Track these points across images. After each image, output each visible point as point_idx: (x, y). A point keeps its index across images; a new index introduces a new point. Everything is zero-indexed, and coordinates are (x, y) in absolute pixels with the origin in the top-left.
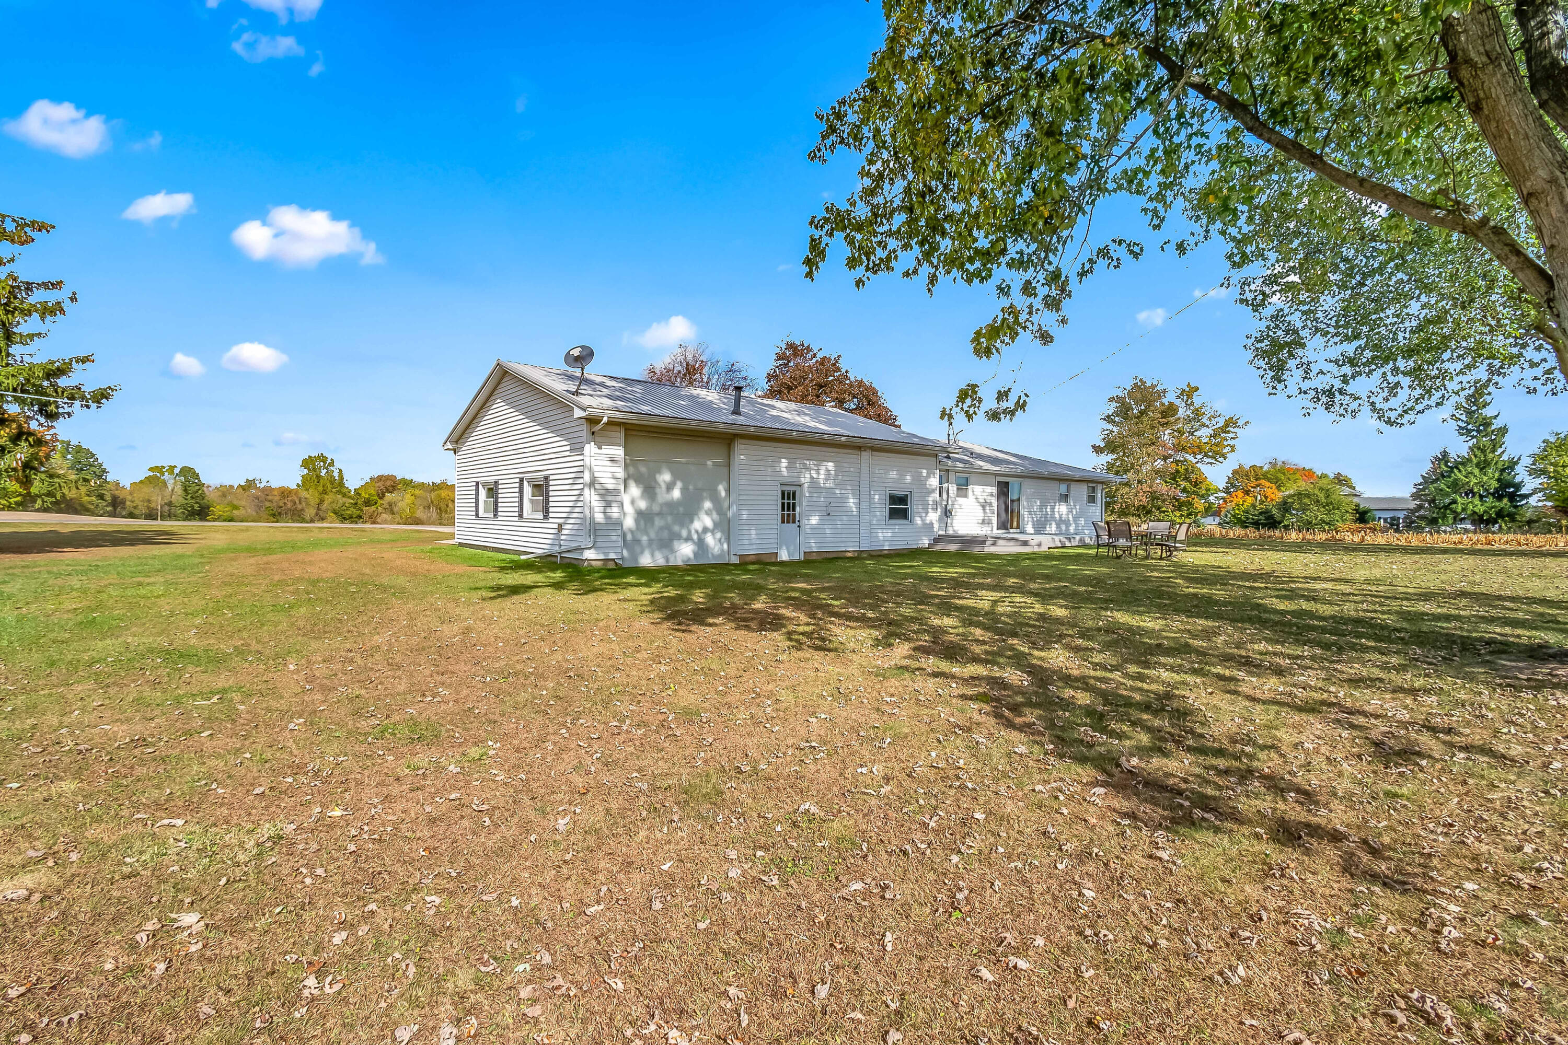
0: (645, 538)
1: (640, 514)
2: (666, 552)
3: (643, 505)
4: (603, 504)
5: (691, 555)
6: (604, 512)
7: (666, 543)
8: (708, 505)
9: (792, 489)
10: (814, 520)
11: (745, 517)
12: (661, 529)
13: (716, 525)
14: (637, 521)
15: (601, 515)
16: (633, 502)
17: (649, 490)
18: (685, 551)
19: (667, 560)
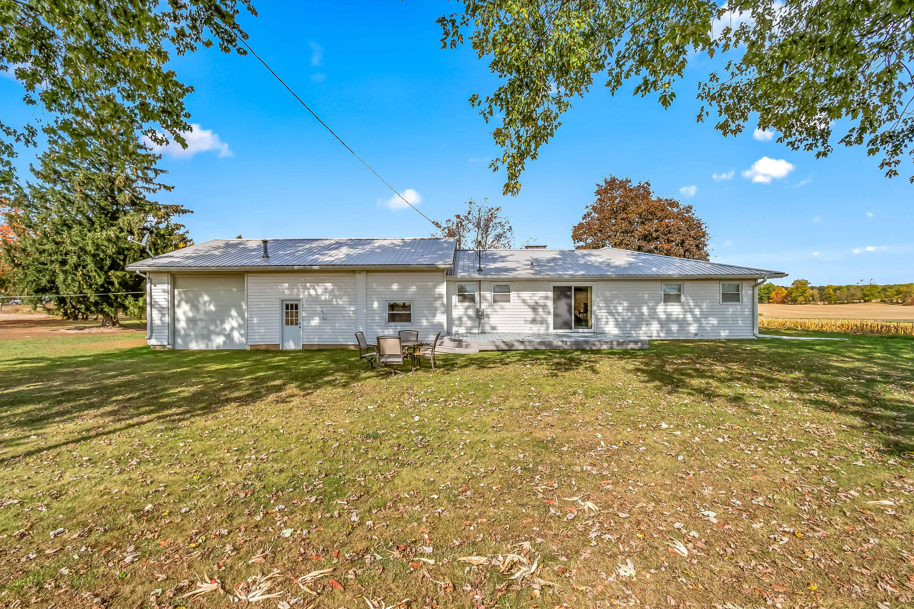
0: (192, 333)
1: (189, 321)
2: (206, 341)
3: (190, 314)
4: (160, 315)
5: (222, 343)
6: (161, 320)
7: (207, 337)
8: (234, 313)
9: (294, 303)
10: (315, 321)
11: (255, 322)
12: (203, 328)
13: (240, 326)
14: (187, 323)
15: (159, 322)
16: (185, 313)
17: (194, 306)
18: (219, 341)
19: (207, 346)
